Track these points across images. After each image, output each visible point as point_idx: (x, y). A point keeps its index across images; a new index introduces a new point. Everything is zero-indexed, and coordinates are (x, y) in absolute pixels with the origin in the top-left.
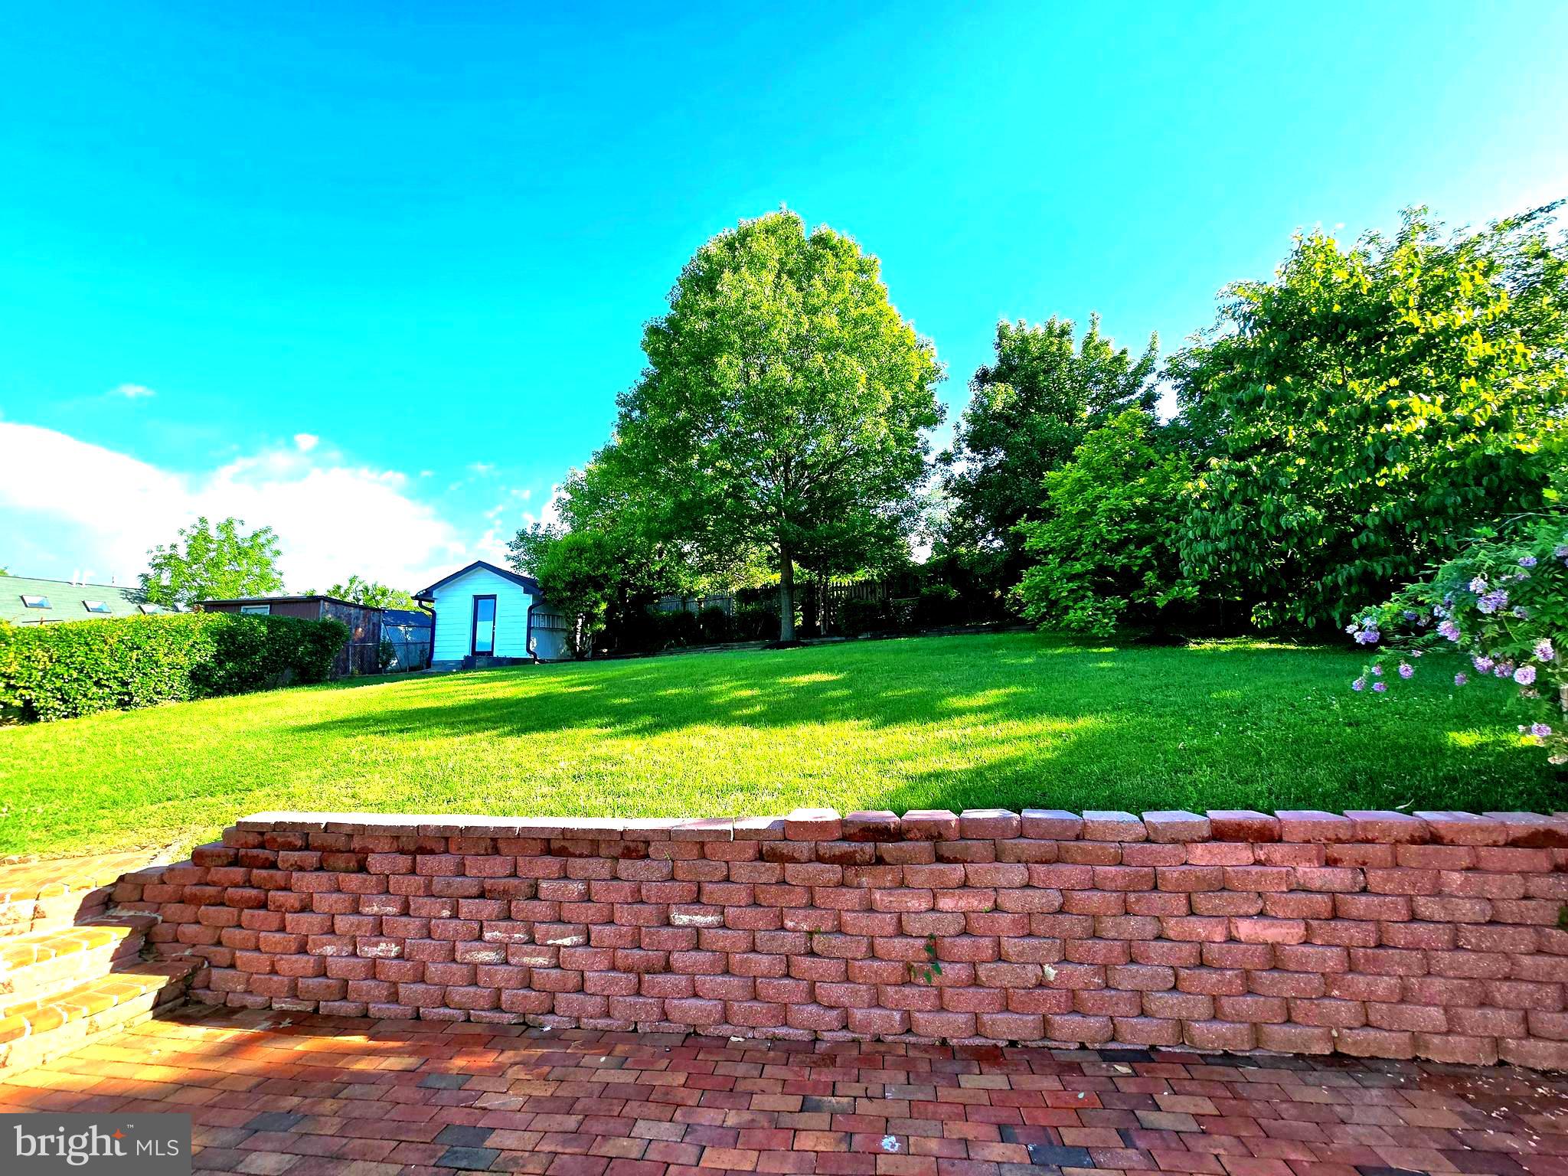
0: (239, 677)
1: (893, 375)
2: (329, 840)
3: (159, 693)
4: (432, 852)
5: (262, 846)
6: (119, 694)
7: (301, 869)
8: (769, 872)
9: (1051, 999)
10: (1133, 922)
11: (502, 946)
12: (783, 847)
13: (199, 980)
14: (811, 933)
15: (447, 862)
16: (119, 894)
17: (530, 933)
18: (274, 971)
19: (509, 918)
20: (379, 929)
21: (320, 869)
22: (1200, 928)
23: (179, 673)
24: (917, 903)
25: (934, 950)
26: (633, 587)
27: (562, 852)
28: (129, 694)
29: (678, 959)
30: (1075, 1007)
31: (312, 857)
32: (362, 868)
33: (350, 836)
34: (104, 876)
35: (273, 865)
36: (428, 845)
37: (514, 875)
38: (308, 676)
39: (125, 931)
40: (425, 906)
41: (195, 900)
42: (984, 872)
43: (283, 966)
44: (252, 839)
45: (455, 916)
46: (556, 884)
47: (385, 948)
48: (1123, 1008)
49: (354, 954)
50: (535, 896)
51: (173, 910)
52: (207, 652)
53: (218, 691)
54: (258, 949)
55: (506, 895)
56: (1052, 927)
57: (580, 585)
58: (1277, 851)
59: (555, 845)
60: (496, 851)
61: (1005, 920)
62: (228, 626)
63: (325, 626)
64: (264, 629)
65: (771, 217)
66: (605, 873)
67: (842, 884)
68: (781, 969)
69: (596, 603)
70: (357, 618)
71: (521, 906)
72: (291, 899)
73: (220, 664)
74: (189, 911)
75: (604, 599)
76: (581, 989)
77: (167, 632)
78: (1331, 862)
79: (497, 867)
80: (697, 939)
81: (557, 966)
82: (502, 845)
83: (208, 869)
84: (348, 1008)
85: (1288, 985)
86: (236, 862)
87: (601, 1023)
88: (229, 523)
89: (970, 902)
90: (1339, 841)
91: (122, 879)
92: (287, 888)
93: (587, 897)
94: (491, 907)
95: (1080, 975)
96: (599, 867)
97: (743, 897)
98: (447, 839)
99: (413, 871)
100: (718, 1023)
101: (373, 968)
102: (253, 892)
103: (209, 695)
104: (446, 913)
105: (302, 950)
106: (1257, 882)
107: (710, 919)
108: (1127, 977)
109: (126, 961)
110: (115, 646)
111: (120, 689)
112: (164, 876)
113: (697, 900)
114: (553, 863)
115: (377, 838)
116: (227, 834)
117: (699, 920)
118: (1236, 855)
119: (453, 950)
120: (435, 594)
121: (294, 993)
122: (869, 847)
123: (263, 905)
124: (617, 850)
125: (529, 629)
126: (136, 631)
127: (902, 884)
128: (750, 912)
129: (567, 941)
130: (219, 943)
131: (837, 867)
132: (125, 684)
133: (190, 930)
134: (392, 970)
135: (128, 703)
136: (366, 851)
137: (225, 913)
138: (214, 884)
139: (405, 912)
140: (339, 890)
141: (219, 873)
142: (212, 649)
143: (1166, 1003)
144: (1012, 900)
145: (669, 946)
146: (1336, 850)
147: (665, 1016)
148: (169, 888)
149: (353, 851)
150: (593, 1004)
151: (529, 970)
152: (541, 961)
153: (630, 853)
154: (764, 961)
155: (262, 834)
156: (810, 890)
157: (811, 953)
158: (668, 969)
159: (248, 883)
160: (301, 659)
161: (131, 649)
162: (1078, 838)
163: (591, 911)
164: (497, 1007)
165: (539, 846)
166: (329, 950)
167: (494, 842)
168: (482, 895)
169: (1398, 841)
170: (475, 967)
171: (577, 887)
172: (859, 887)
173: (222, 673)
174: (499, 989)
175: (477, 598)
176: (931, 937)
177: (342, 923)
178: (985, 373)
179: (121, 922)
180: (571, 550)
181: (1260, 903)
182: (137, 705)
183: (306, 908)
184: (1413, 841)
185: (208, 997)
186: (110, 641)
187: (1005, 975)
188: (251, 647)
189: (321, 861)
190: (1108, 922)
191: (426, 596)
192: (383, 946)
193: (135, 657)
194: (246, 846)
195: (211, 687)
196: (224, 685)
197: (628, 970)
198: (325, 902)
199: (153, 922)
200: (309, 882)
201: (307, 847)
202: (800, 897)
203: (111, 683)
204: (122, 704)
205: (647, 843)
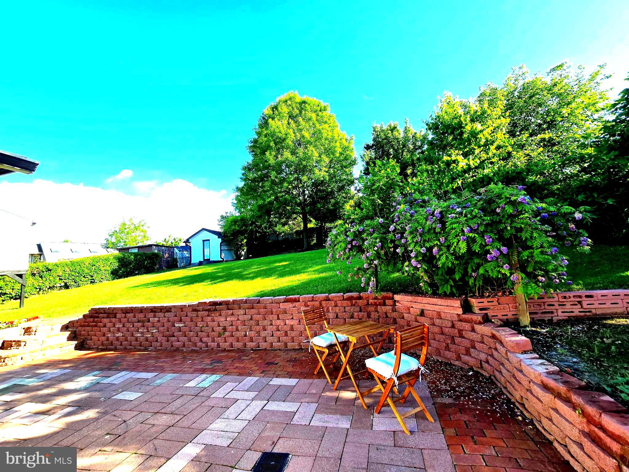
0: (126, 272)
1: (329, 151)
2: (109, 311)
3: (102, 279)
4: (129, 313)
5: (96, 313)
6: (91, 279)
7: (104, 318)
8: (194, 314)
9: (247, 339)
10: (266, 321)
11: (142, 333)
12: (198, 308)
13: (85, 343)
14: (201, 327)
15: (132, 315)
16: (69, 326)
17: (148, 329)
18: (99, 340)
19: (144, 327)
20: (119, 330)
21: (107, 318)
22: (278, 322)
23: (107, 272)
24: (222, 319)
25: (225, 329)
26: (259, 232)
27: (155, 312)
28: (94, 280)
29: (175, 334)
30: (251, 340)
31: (105, 315)
32: (115, 317)
33: (113, 310)
34: (66, 322)
35: (98, 317)
36: (129, 311)
37: (145, 317)
38: (149, 270)
39: (70, 332)
40: (128, 325)
41: (84, 326)
42: (236, 312)
43: (100, 339)
44: (94, 312)
45: (133, 326)
46: (153, 319)
47: (120, 334)
48: (261, 341)
49: (114, 336)
50: (149, 321)
51: (79, 328)
52: (116, 265)
53: (120, 277)
54: (96, 336)
55: (143, 322)
56: (249, 323)
57: (236, 234)
58: (297, 304)
59: (153, 310)
60: (142, 312)
61: (239, 322)
62: (121, 257)
63: (154, 254)
64: (132, 257)
65: (283, 97)
66: (163, 316)
67: (208, 316)
68: (195, 335)
69: (242, 240)
70: (166, 251)
71: (146, 324)
72: (101, 324)
73: (120, 269)
74: (83, 328)
75: (245, 238)
76: (157, 341)
77: (103, 260)
78: (308, 306)
79: (141, 316)
80: (180, 329)
81: (153, 337)
82: (143, 310)
83: (86, 319)
84: (113, 347)
85: (293, 334)
86: (91, 317)
87: (160, 348)
88: (131, 219)
89: (232, 318)
90: (309, 301)
91: (70, 322)
92: (101, 322)
93: (159, 321)
94: (140, 324)
95: (253, 333)
96: (162, 315)
97: (189, 320)
98: (132, 310)
99: (125, 317)
100: (182, 347)
101: (118, 339)
102: (95, 323)
103: (117, 279)
104: (131, 326)
105: (104, 335)
106: (292, 311)
107: (182, 325)
108: (263, 334)
109: (70, 339)
110: (88, 265)
111: (91, 278)
112: (77, 321)
113: (181, 321)
114: (152, 314)
115: (119, 310)
116: (89, 311)
117: (181, 325)
118: (289, 306)
119: (133, 334)
120: (190, 240)
121: (102, 344)
122: (214, 307)
123: (96, 326)
124: (165, 310)
125: (221, 250)
126: (93, 260)
127: (220, 315)
128: (190, 323)
129: (154, 331)
130: (89, 335)
131: (207, 312)
132: (92, 276)
133: (83, 332)
134: (121, 339)
135: (94, 282)
136: (116, 313)
137: (89, 328)
138: (87, 322)
139: (124, 326)
140: (111, 322)
141: (88, 320)
142: (117, 264)
143: (270, 339)
144: (241, 318)
145: (174, 331)
146: (309, 303)
147: (172, 346)
148: (79, 324)
149: (113, 313)
150: (158, 344)
151: (147, 338)
152: (149, 335)
153: (167, 311)
154: (192, 333)
155: (96, 311)
156: (202, 317)
157: (202, 331)
158: (174, 336)
159: (94, 322)
160: (147, 265)
161: (93, 266)
162: (258, 303)
163: (159, 324)
164: (141, 346)
165: (150, 311)
166: (109, 335)
167: (141, 310)
168: (138, 322)
169: (321, 301)
170: (137, 337)
171: (156, 319)
172: (212, 316)
173: (121, 271)
174: (141, 342)
175: (204, 241)
176: (224, 327)
177: (111, 329)
178: (368, 145)
179: (69, 331)
180: (232, 222)
181: (292, 316)
182: (96, 283)
183: (105, 326)
184: (324, 300)
185: (87, 346)
186: (86, 264)
187: (238, 334)
188: (129, 263)
189: (108, 316)
190: (260, 322)
191: (187, 241)
192: (119, 334)
193: (94, 268)
194: (93, 313)
195: (118, 276)
196: (122, 275)
197: (166, 337)
198: (109, 325)
199: (76, 331)
200: (106, 320)
201: (105, 313)
202: (200, 319)
203: (88, 276)
204: (92, 282)
205: (171, 309)
